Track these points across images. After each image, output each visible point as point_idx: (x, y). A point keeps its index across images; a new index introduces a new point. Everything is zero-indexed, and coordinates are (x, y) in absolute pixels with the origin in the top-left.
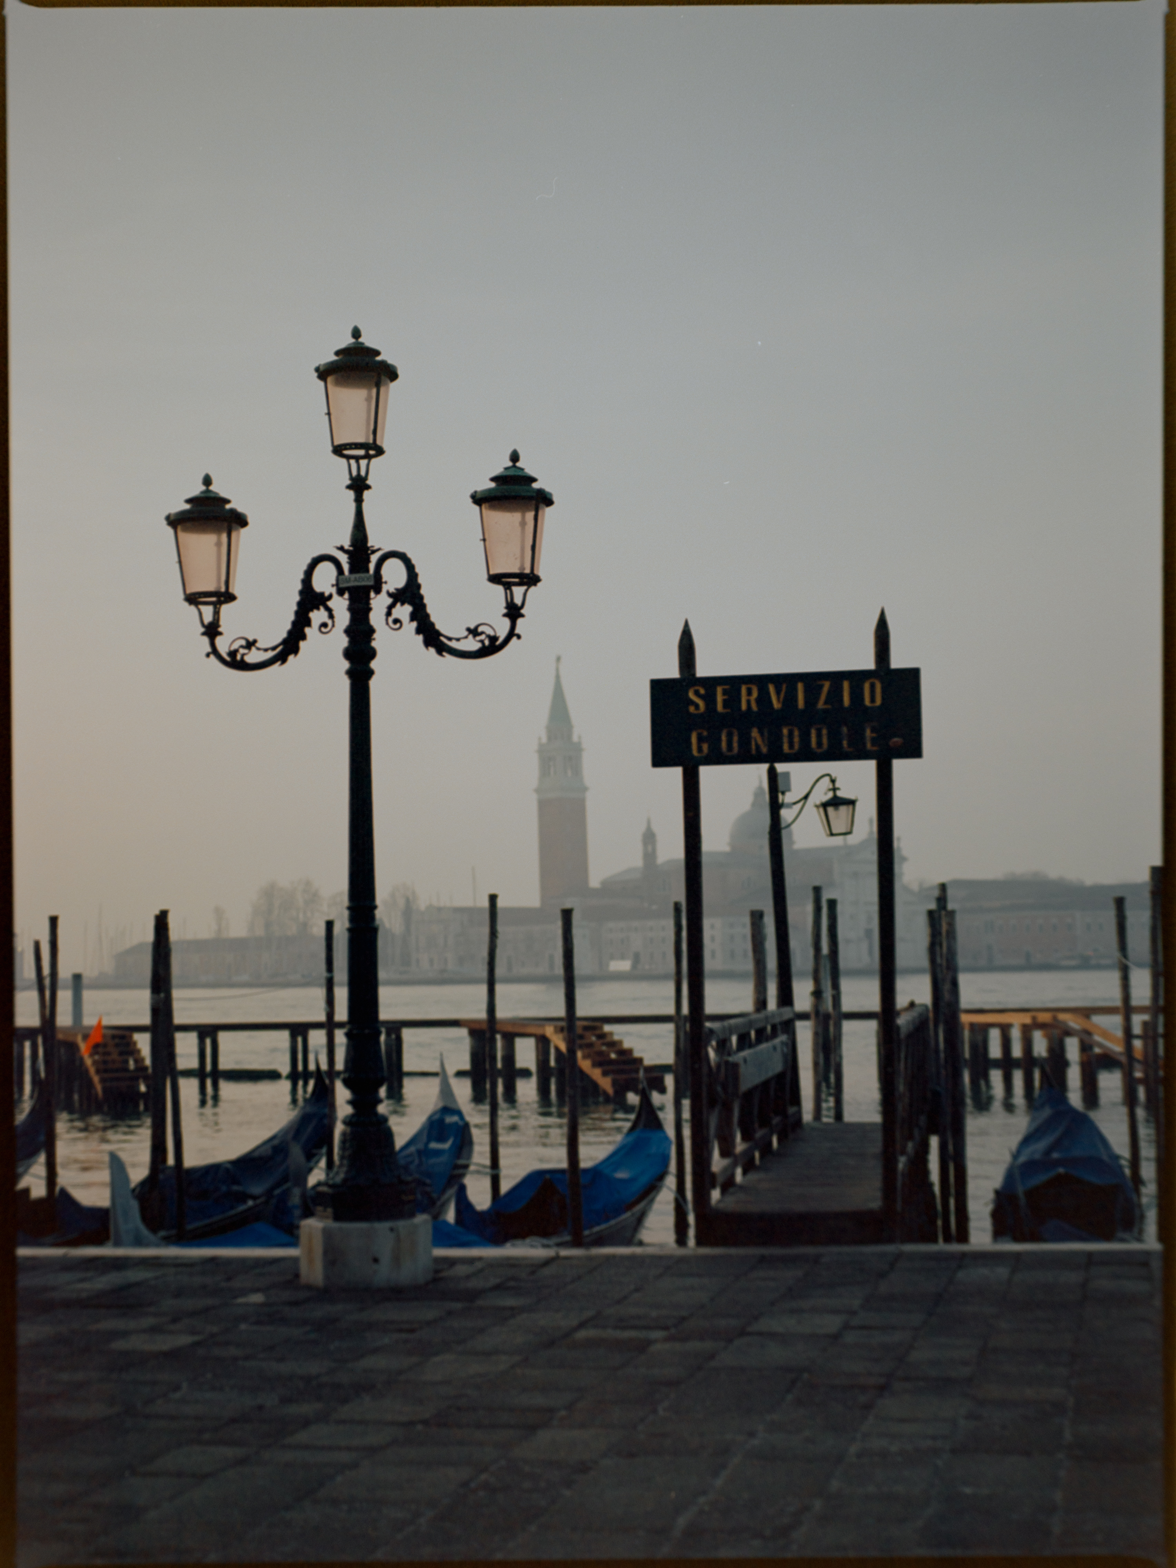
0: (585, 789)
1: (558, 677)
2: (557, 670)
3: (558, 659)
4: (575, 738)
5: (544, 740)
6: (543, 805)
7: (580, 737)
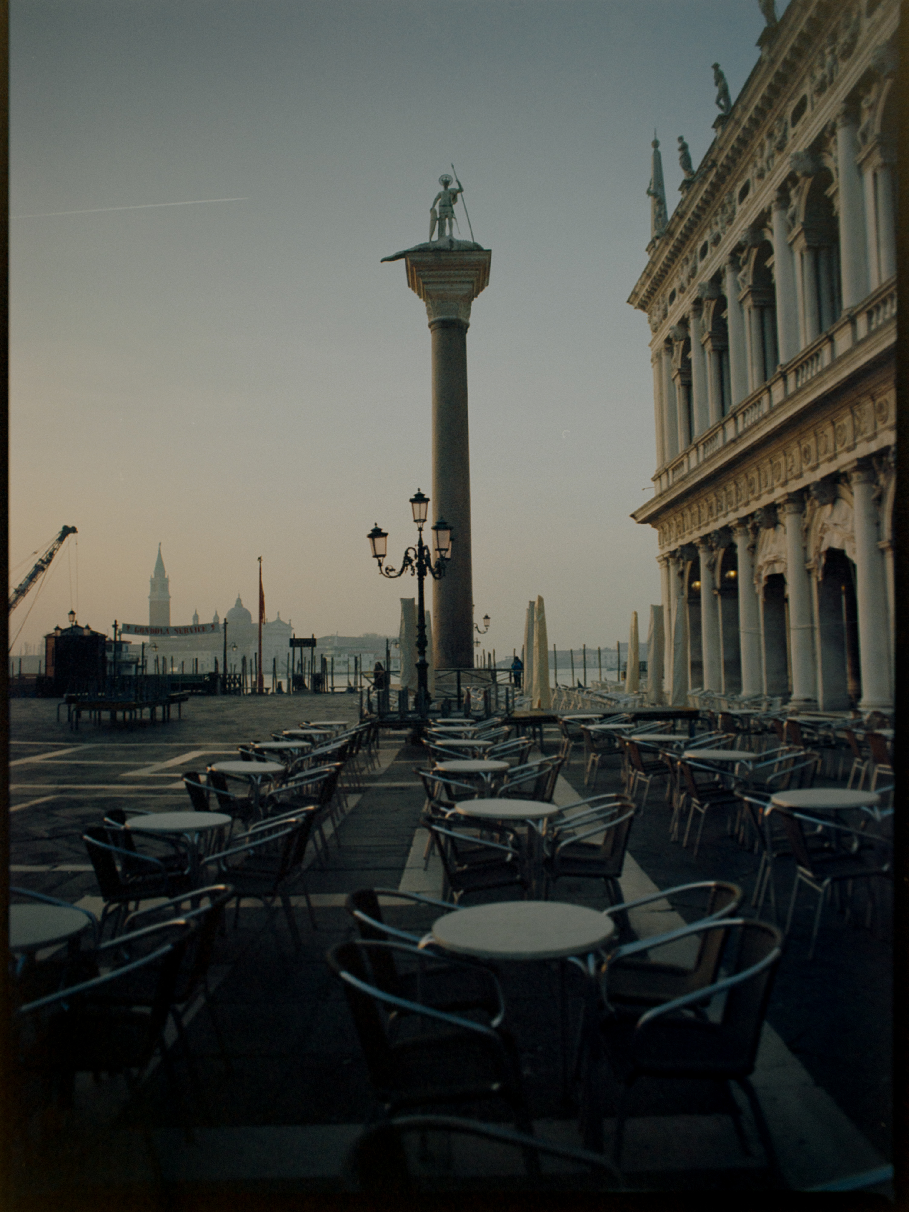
0: (169, 597)
1: (160, 551)
2: (160, 548)
3: (160, 544)
4: (166, 577)
5: (153, 577)
6: (152, 604)
7: (168, 576)
